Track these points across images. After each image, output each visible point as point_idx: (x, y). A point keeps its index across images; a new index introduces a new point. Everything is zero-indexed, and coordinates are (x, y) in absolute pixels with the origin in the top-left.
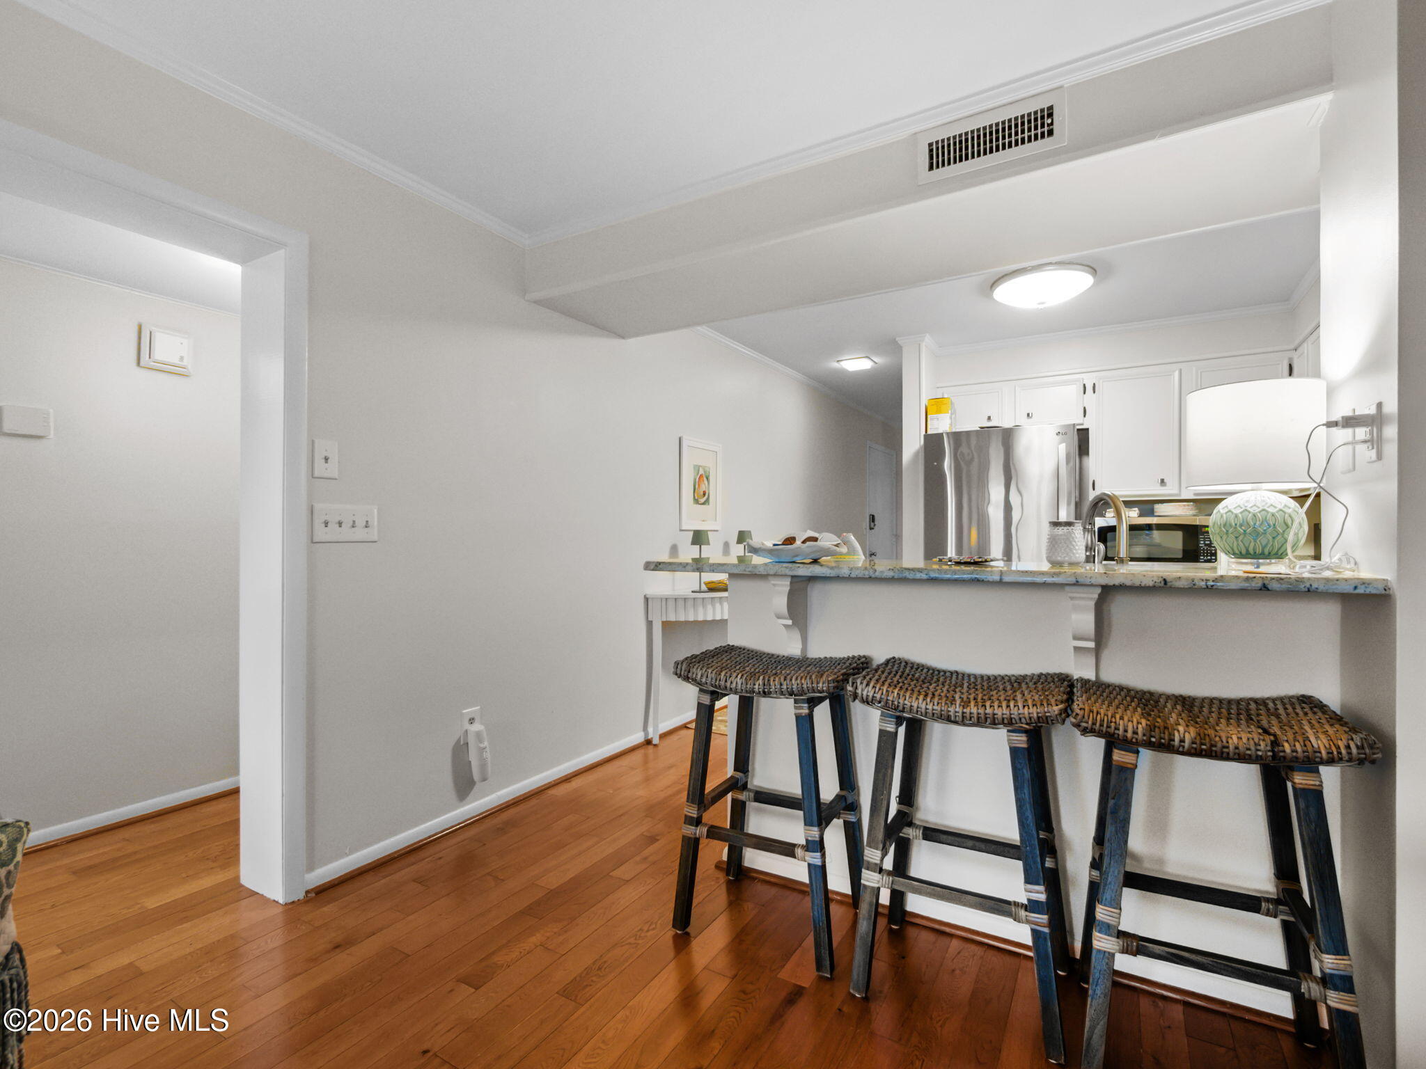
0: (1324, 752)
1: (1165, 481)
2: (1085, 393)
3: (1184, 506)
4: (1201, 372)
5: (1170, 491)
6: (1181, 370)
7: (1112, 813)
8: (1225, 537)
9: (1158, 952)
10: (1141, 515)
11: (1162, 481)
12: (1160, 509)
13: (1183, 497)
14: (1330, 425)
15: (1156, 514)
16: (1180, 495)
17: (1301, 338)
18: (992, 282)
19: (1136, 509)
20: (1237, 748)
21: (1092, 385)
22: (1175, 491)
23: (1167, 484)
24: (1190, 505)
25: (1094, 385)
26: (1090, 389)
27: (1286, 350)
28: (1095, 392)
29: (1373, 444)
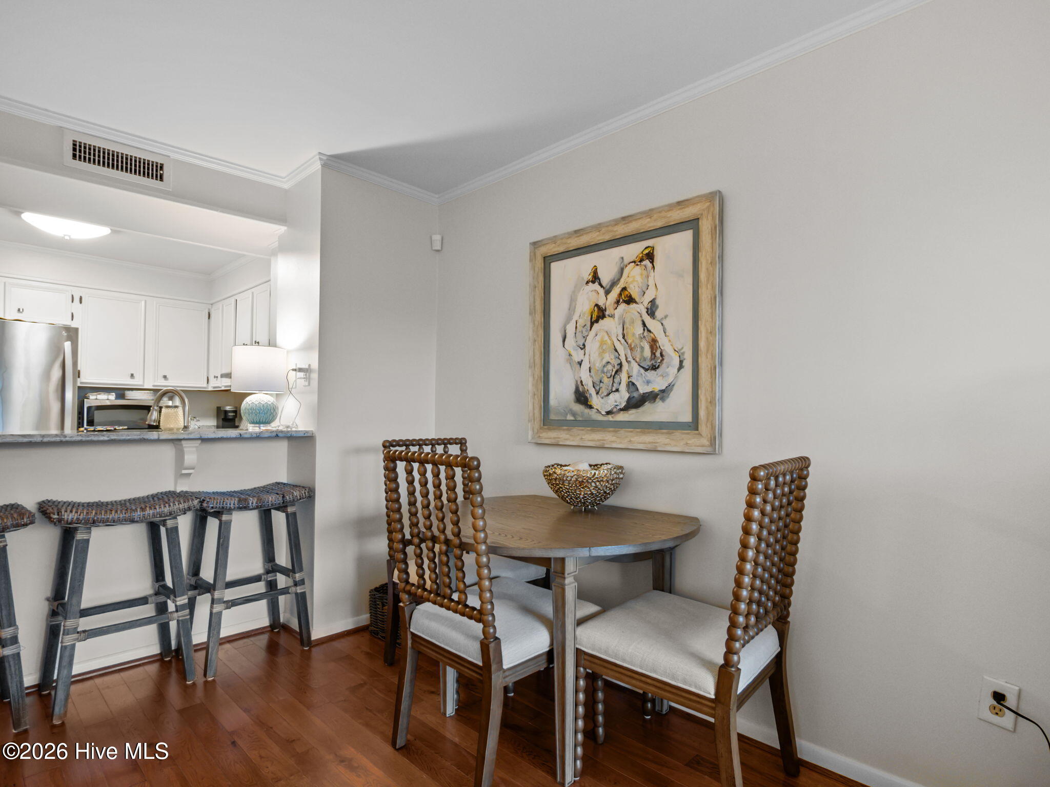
0: (298, 497)
1: (134, 375)
2: (73, 302)
3: (148, 393)
4: (159, 306)
5: (136, 382)
6: (146, 301)
7: (222, 545)
8: (251, 415)
9: (239, 602)
10: (117, 398)
11: (132, 375)
12: (130, 394)
13: (145, 387)
14: (295, 370)
15: (126, 398)
16: (143, 386)
17: (218, 299)
19: (114, 394)
20: (272, 502)
21: (79, 298)
22: (141, 383)
23: (135, 377)
24: (150, 393)
25: (81, 298)
26: (77, 299)
27: (209, 304)
28: (81, 302)
29: (307, 379)
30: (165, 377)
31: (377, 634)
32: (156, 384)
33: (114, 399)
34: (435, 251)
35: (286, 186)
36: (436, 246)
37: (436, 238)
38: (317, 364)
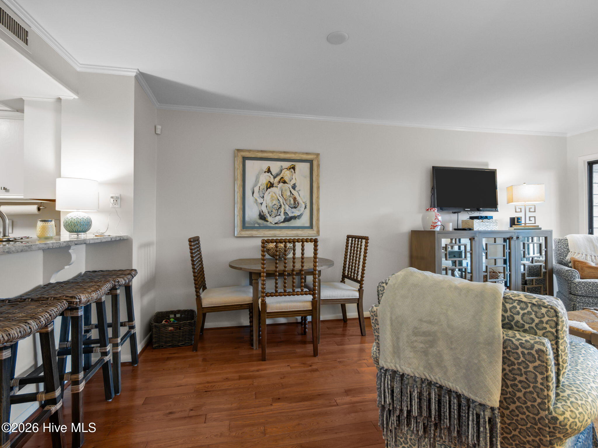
29: (117, 203)
31: (162, 346)
34: (157, 134)
35: (78, 69)
36: (158, 132)
37: (159, 127)
38: (132, 195)
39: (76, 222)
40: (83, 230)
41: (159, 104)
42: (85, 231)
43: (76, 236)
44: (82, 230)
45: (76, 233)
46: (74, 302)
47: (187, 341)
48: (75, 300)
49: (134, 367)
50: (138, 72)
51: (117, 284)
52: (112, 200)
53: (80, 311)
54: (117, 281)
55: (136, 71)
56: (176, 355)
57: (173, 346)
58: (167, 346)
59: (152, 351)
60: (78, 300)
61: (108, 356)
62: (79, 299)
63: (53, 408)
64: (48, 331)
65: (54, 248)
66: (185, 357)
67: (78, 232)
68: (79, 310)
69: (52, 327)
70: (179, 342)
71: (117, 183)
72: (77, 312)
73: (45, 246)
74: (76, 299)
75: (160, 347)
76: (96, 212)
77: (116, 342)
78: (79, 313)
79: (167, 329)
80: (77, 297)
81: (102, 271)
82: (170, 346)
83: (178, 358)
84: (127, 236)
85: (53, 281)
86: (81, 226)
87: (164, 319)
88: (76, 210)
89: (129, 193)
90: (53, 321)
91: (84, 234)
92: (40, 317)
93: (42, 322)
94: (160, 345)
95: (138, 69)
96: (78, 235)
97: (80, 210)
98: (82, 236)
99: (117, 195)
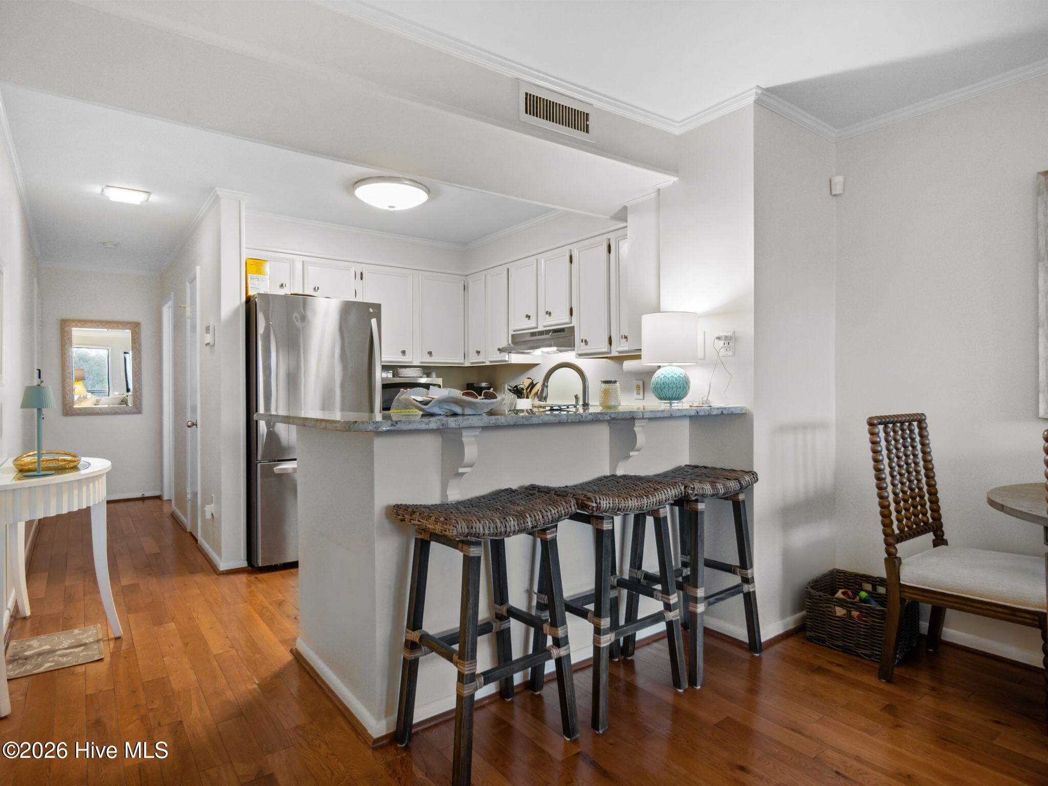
2: (355, 279)
4: (424, 279)
5: (407, 359)
10: (393, 376)
11: (404, 353)
13: (414, 364)
14: (719, 338)
15: (401, 376)
18: (356, 180)
19: (391, 372)
21: (360, 273)
22: (410, 360)
23: (406, 354)
24: (419, 370)
25: (362, 274)
26: (359, 276)
27: (463, 275)
28: (362, 279)
29: (730, 348)
30: (430, 353)
31: (824, 642)
32: (423, 360)
33: (391, 376)
34: (835, 195)
35: (677, 132)
36: (838, 190)
37: (838, 180)
38: (751, 331)
39: (663, 383)
40: (674, 396)
41: (837, 131)
42: (679, 398)
43: (669, 405)
44: (672, 396)
45: (668, 401)
46: (590, 506)
47: (876, 650)
48: (590, 503)
49: (753, 656)
50: (760, 92)
51: (691, 492)
52: (721, 343)
53: (607, 522)
54: (693, 487)
55: (754, 91)
56: (839, 670)
57: (846, 650)
58: (833, 645)
59: (803, 643)
60: (594, 505)
61: (672, 613)
62: (596, 503)
63: (554, 651)
64: (547, 539)
65: (570, 422)
66: (854, 684)
67: (670, 399)
68: (605, 521)
69: (554, 535)
70: (858, 645)
71: (726, 312)
72: (602, 523)
73: (554, 418)
74: (592, 502)
75: (819, 641)
76: (695, 365)
77: (694, 595)
78: (605, 526)
79: (830, 607)
80: (593, 498)
81: (705, 467)
82: (838, 646)
83: (840, 678)
84: (742, 408)
85: (620, 472)
86: (670, 390)
87: (842, 589)
88: (667, 364)
89: (746, 327)
90: (556, 526)
91: (677, 403)
92: (528, 515)
93: (527, 523)
94: (819, 636)
95: (758, 86)
96: (671, 404)
97: (674, 364)
98: (676, 405)
99: (729, 334)
